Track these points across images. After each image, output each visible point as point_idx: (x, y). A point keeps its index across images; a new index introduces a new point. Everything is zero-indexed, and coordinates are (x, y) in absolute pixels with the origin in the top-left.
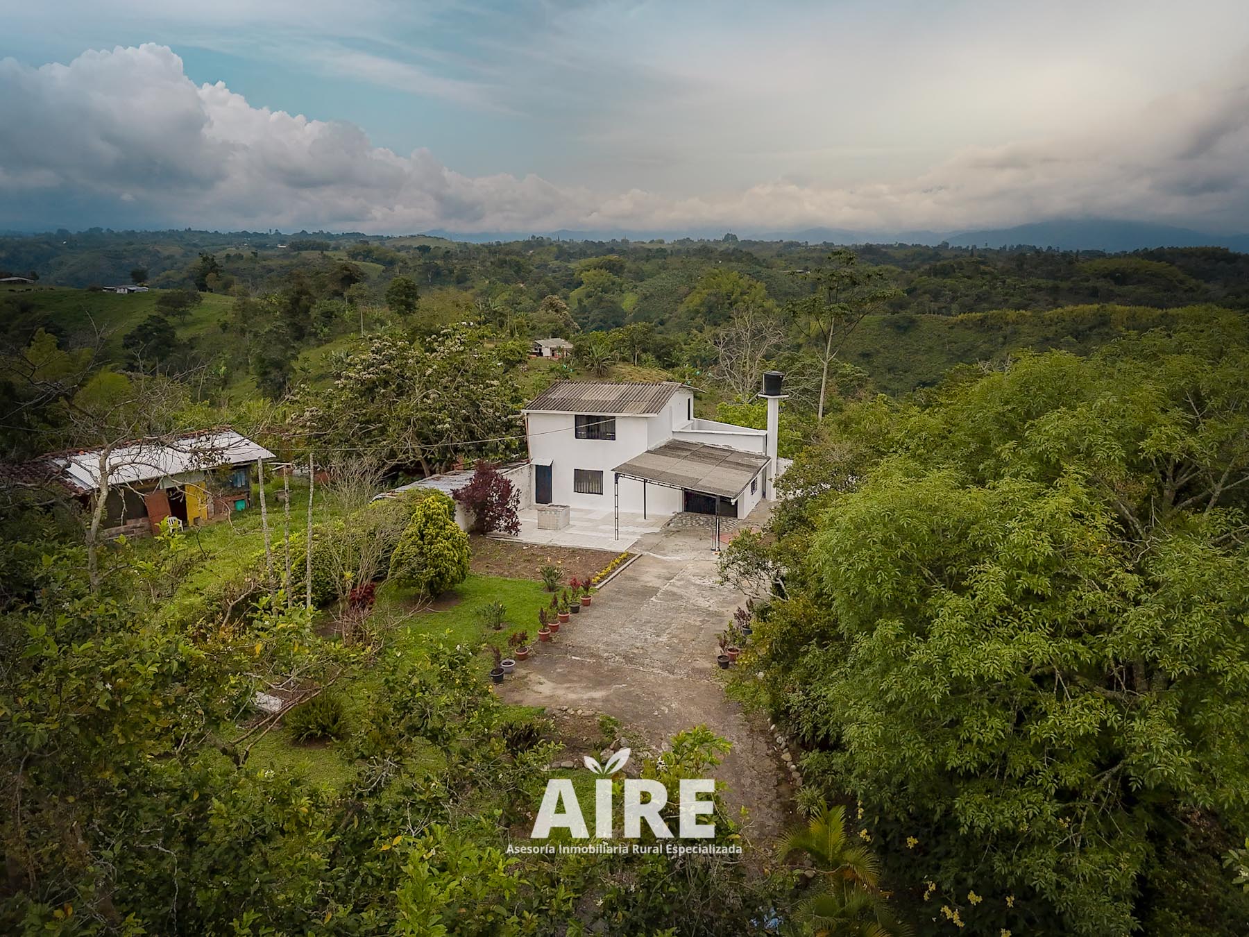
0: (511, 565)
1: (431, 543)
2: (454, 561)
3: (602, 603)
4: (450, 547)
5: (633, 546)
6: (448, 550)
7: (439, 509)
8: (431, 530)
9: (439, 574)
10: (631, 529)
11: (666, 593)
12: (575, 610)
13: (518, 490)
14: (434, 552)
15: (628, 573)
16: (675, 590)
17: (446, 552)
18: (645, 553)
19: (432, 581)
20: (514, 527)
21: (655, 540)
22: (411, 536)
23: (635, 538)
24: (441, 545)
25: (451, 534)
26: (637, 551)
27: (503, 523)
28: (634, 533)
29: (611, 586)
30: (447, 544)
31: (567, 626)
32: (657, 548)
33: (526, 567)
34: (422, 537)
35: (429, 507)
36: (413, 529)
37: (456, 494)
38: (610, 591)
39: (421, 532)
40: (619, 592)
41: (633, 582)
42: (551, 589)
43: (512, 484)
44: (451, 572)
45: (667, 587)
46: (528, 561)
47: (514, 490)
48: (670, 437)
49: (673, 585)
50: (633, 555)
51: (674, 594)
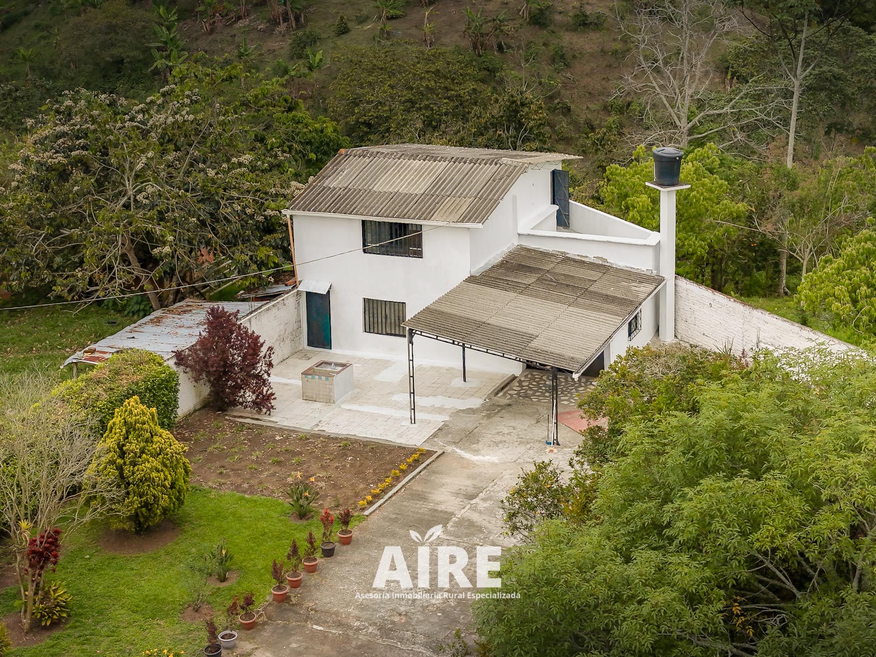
0: (254, 473)
1: (134, 464)
2: (164, 486)
3: (368, 541)
4: (160, 467)
5: (435, 435)
6: (158, 471)
7: (144, 414)
8: (133, 446)
9: (146, 505)
10: (438, 401)
11: (461, 522)
12: (329, 553)
13: (270, 349)
14: (138, 475)
15: (417, 487)
16: (475, 517)
17: (154, 474)
18: (449, 449)
19: (137, 515)
20: (264, 402)
21: (468, 423)
22: (109, 451)
23: (440, 419)
24: (149, 464)
25: (161, 450)
26: (438, 447)
27: (250, 396)
28: (441, 410)
29: (389, 511)
30: (156, 463)
31: (314, 579)
32: (468, 438)
33: (273, 474)
34: (122, 454)
35: (131, 412)
36: (111, 442)
37: (180, 358)
38: (384, 518)
39: (121, 447)
40: (395, 521)
41: (420, 503)
42: (303, 515)
43: (261, 340)
44: (161, 502)
45: (465, 513)
46: (279, 463)
47: (264, 350)
48: (516, 242)
49: (474, 509)
50: (429, 453)
51: (471, 524)
